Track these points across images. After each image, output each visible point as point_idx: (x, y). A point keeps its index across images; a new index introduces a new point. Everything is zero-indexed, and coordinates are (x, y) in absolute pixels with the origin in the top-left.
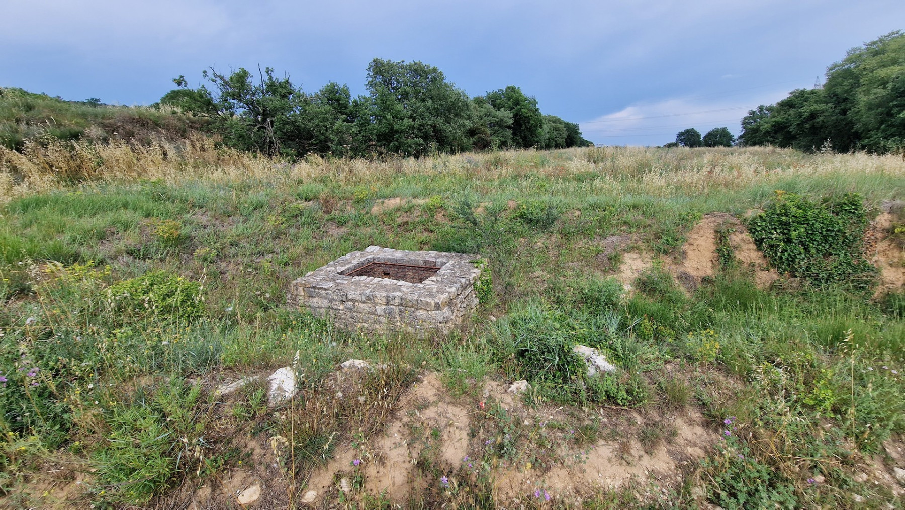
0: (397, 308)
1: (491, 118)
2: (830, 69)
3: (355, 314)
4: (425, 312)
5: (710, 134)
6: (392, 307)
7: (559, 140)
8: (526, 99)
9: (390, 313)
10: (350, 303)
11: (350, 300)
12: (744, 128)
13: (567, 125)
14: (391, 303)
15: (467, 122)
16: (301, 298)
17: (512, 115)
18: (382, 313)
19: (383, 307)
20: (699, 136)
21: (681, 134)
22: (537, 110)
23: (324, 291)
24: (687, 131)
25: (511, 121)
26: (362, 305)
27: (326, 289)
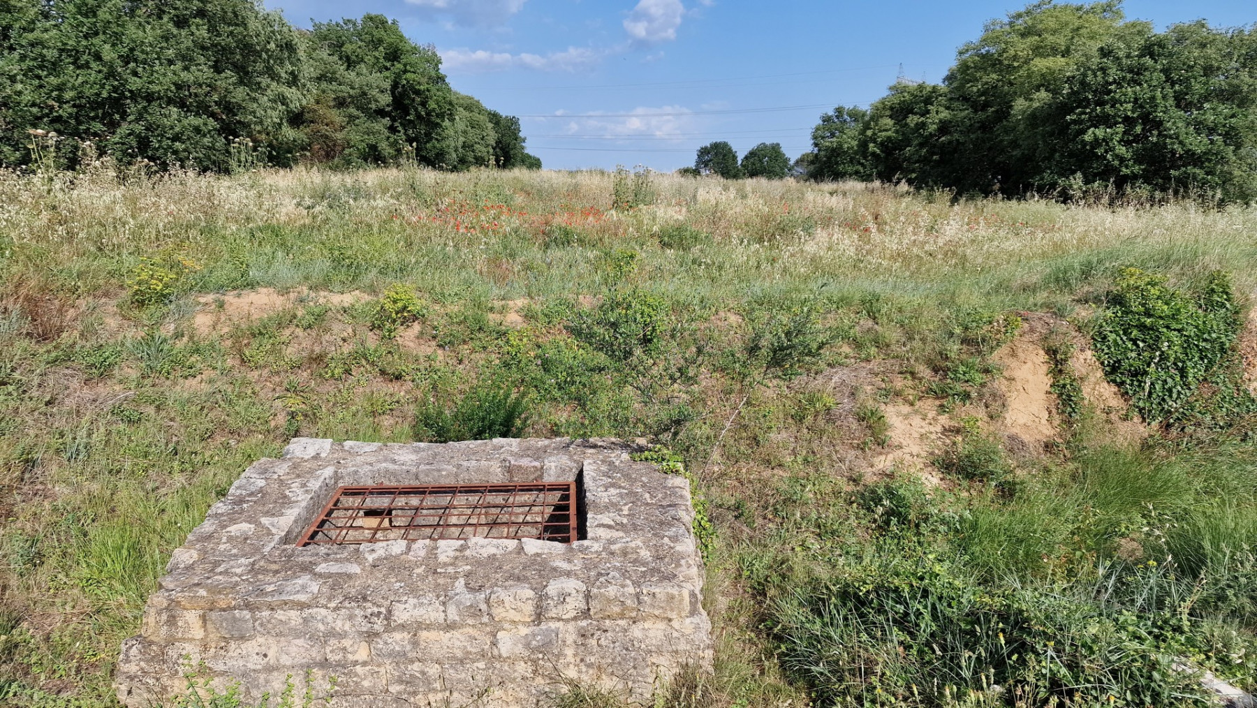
0: (571, 627)
1: (334, 86)
2: (961, 53)
3: (416, 666)
4: (662, 625)
5: (752, 154)
6: (553, 625)
7: (481, 150)
8: (415, 50)
9: (545, 648)
10: (398, 636)
11: (403, 627)
12: (816, 145)
13: (495, 118)
14: (552, 614)
15: (291, 93)
16: (188, 648)
17: (387, 85)
18: (519, 649)
19: (524, 631)
20: (735, 158)
21: (704, 152)
22: (440, 79)
23: (294, 614)
24: (716, 146)
25: (385, 99)
26: (445, 637)
27: (302, 606)
